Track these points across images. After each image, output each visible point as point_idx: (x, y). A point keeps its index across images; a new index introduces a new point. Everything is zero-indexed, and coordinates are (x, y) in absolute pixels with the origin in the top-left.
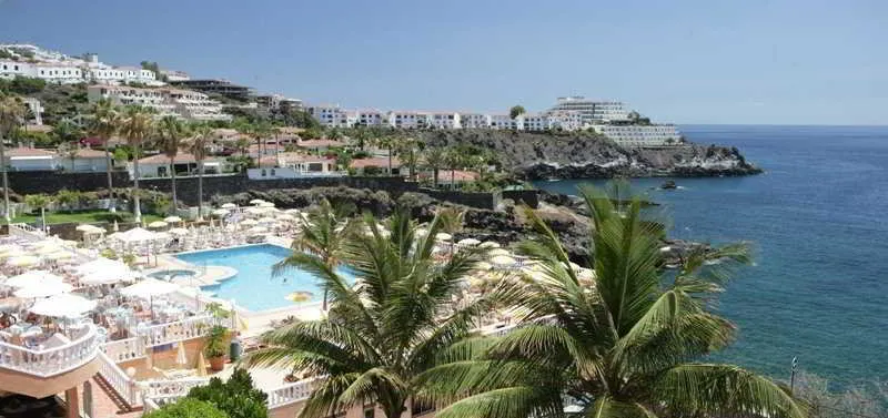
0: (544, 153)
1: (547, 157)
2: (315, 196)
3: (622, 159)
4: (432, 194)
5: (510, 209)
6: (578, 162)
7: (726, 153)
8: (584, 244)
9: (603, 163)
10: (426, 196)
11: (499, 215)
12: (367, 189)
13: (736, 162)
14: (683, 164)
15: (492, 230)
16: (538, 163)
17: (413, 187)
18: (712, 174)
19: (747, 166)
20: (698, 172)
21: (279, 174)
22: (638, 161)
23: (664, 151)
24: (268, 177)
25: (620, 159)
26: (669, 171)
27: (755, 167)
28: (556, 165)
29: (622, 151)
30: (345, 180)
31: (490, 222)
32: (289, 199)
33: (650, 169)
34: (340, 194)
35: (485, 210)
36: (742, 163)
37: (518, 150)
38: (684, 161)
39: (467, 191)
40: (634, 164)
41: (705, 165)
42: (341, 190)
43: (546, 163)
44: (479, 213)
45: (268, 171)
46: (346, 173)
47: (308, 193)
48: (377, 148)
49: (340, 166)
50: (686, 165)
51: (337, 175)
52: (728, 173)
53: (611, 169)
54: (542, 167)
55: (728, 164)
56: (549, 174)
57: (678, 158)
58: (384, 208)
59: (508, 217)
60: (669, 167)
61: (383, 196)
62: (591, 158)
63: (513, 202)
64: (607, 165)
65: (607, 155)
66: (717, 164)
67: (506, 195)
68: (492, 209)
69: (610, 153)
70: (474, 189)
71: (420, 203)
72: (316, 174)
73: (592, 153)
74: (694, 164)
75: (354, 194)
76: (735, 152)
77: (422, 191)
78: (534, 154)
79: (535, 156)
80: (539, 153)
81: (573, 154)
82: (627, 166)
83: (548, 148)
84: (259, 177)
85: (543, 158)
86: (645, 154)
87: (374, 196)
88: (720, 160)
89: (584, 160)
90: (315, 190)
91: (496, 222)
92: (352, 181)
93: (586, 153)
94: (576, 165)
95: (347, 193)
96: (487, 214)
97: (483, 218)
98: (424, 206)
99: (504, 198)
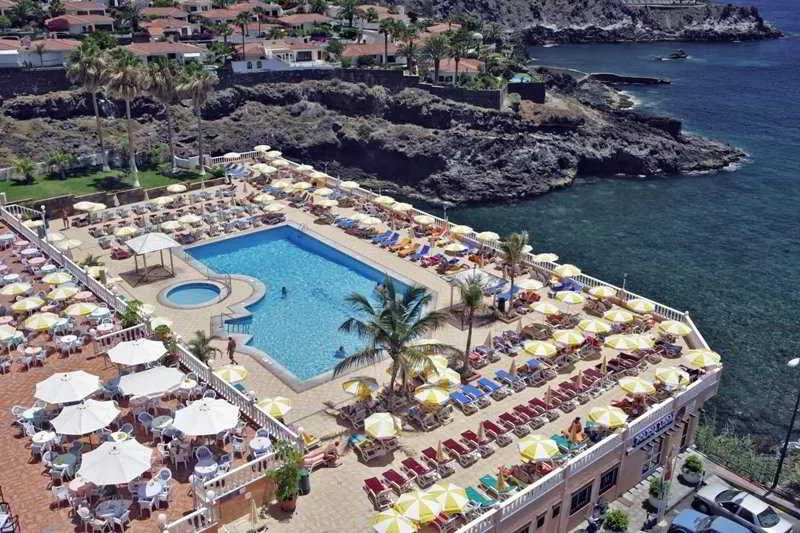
0: (542, 14)
1: (544, 18)
2: (306, 91)
3: (627, 21)
4: (433, 91)
5: (516, 107)
6: (578, 24)
7: (744, 15)
8: (594, 146)
9: (605, 25)
10: (427, 93)
11: (506, 115)
12: (363, 84)
13: (753, 25)
14: (694, 27)
15: (498, 133)
16: (534, 25)
17: (412, 82)
18: (725, 38)
19: (766, 29)
20: (710, 37)
21: (266, 66)
22: (644, 22)
23: (673, 12)
24: (255, 70)
25: (625, 21)
26: (677, 34)
27: (774, 30)
28: (554, 27)
29: (627, 11)
30: (337, 73)
31: (496, 123)
32: (277, 94)
33: (656, 32)
34: (333, 89)
35: (491, 110)
36: (760, 26)
37: (513, 9)
38: (695, 23)
39: (471, 89)
40: (639, 25)
41: (719, 28)
42: (334, 85)
43: (542, 25)
44: (485, 114)
45: (254, 64)
46: (338, 65)
47: (297, 87)
48: (365, 21)
49: (332, 55)
50: (697, 28)
51: (328, 66)
52: (745, 37)
53: (614, 32)
54: (539, 30)
55: (744, 26)
56: (545, 38)
57: (689, 20)
58: (381, 105)
59: (515, 117)
60: (678, 30)
61: (379, 91)
62: (594, 19)
63: (519, 96)
64: (610, 28)
65: (610, 16)
66: (733, 26)
67: (513, 88)
68: (498, 108)
69: (614, 13)
70: (479, 86)
71: (421, 101)
72: (306, 65)
73: (594, 13)
74: (706, 26)
75: (349, 89)
76: (754, 12)
77: (422, 87)
78: (530, 15)
79: (531, 17)
80: (536, 13)
81: (573, 16)
82: (632, 29)
83: (545, 8)
84: (244, 70)
85: (541, 19)
86: (651, 14)
87: (370, 91)
88: (736, 21)
89: (585, 22)
90: (305, 83)
91: (503, 123)
92: (345, 74)
93: (588, 14)
94: (575, 27)
95: (342, 87)
96: (492, 114)
97: (489, 119)
98: (425, 104)
99: (509, 93)
